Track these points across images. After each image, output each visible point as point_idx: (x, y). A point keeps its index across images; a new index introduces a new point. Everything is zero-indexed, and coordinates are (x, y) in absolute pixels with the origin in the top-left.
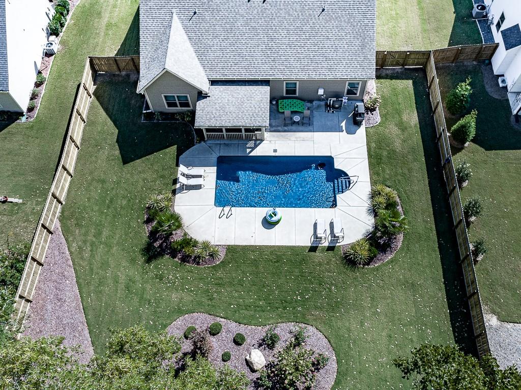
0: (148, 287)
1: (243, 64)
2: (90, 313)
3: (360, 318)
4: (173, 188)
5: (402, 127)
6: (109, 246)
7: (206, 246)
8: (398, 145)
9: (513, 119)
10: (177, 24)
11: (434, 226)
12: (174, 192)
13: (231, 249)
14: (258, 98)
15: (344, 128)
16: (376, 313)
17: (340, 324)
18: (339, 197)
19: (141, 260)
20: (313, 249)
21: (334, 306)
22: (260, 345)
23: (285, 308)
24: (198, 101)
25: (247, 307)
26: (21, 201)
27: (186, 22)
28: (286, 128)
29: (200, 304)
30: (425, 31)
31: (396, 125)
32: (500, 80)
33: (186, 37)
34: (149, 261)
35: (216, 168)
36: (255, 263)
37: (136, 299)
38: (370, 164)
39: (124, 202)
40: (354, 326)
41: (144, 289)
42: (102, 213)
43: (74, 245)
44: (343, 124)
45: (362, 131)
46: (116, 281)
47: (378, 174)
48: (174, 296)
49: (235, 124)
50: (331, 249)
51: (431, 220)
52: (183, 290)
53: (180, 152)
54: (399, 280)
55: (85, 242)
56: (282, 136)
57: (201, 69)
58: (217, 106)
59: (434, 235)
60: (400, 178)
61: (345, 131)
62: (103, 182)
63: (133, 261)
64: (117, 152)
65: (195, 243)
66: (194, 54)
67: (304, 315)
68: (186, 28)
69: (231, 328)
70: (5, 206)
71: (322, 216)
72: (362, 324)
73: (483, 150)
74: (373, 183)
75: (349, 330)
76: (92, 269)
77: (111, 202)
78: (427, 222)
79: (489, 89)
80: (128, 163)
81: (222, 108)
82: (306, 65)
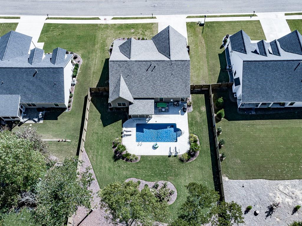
0: (116, 169)
1: (145, 92)
2: (98, 178)
3: (185, 179)
4: (121, 135)
5: (200, 112)
6: (102, 156)
7: (134, 156)
8: (198, 119)
9: (238, 109)
10: (122, 79)
11: (210, 148)
12: (122, 137)
13: (142, 157)
14: (150, 104)
15: (180, 113)
16: (190, 177)
17: (178, 181)
18: (178, 138)
19: (112, 161)
20: (169, 156)
21: (176, 175)
22: (153, 188)
23: (160, 176)
24: (129, 105)
25: (148, 176)
26: (70, 141)
27: (125, 78)
28: (160, 113)
29: (133, 175)
30: (210, 75)
31: (198, 112)
32: (234, 95)
33: (125, 83)
34: (115, 161)
35: (136, 128)
36: (150, 161)
37: (112, 174)
38: (189, 126)
39: (105, 141)
40: (183, 181)
41: (114, 170)
42: (98, 144)
43: (90, 156)
44: (180, 111)
45: (186, 114)
46: (105, 168)
47: (191, 130)
48: (124, 173)
49: (142, 114)
50: (175, 156)
51: (209, 146)
52: (127, 171)
53: (123, 122)
54: (197, 167)
55: (94, 155)
56: (158, 116)
57: (130, 94)
58: (136, 107)
59: (209, 151)
60: (199, 131)
62: (97, 133)
63: (110, 161)
64: (101, 123)
65: (130, 155)
66: (128, 89)
67: (167, 178)
68: (125, 80)
69: (143, 182)
70: (66, 143)
71: (172, 145)
72: (185, 181)
73: (228, 121)
74: (190, 133)
75: (181, 183)
76: (97, 164)
77: (101, 140)
78: (207, 147)
79: (231, 98)
80: (105, 126)
81: (138, 108)
82: (167, 93)
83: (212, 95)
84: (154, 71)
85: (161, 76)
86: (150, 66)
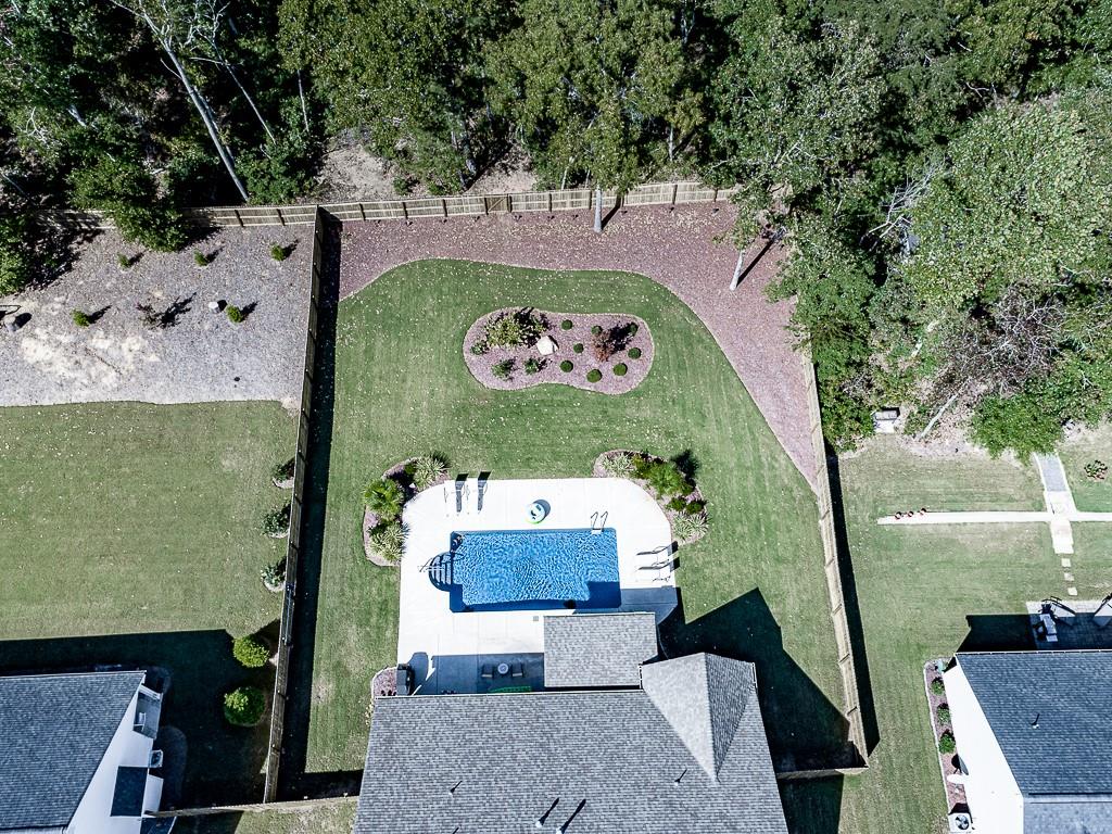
0: (680, 421)
1: (589, 711)
2: (736, 384)
3: (434, 400)
4: (677, 554)
5: (340, 670)
6: (740, 466)
7: (619, 474)
8: (353, 634)
9: (166, 686)
10: (706, 760)
11: (327, 511)
12: (675, 547)
13: (588, 472)
14: (563, 665)
15: (431, 663)
16: (415, 405)
17: (457, 391)
18: (446, 548)
19: (697, 454)
20: (484, 476)
21: (462, 411)
22: (544, 363)
23: (519, 406)
25: (561, 404)
26: (881, 521)
27: (691, 768)
28: (520, 660)
29: (616, 405)
31: (348, 673)
32: (160, 764)
33: (689, 745)
34: (688, 454)
35: (621, 587)
36: (557, 456)
37: (689, 404)
38: (397, 602)
39: (739, 529)
40: (440, 390)
41: (684, 416)
42: (764, 512)
43: (783, 462)
44: (431, 671)
45: (404, 658)
46: (718, 422)
47: (388, 585)
48: (647, 413)
49: (595, 619)
50: (462, 478)
51: (329, 520)
52: (639, 421)
53: (679, 611)
54: (384, 443)
55: (772, 468)
57: (657, 703)
58: (625, 649)
59: (330, 498)
60: (359, 582)
61: (430, 658)
62: (779, 560)
63: (707, 452)
64: (773, 609)
65: (631, 474)
66: (671, 723)
67: (497, 397)
68: (692, 761)
69: (577, 380)
70: (896, 508)
71: (471, 521)
72: (432, 393)
73: (228, 631)
74: (395, 570)
75: (448, 385)
76: (752, 433)
77: (758, 529)
78: (335, 516)
79: (182, 749)
80: (752, 592)
81: (616, 647)
82: (484, 713)
83: (265, 769)
84: (548, 805)
85: (512, 782)
86: (567, 824)
